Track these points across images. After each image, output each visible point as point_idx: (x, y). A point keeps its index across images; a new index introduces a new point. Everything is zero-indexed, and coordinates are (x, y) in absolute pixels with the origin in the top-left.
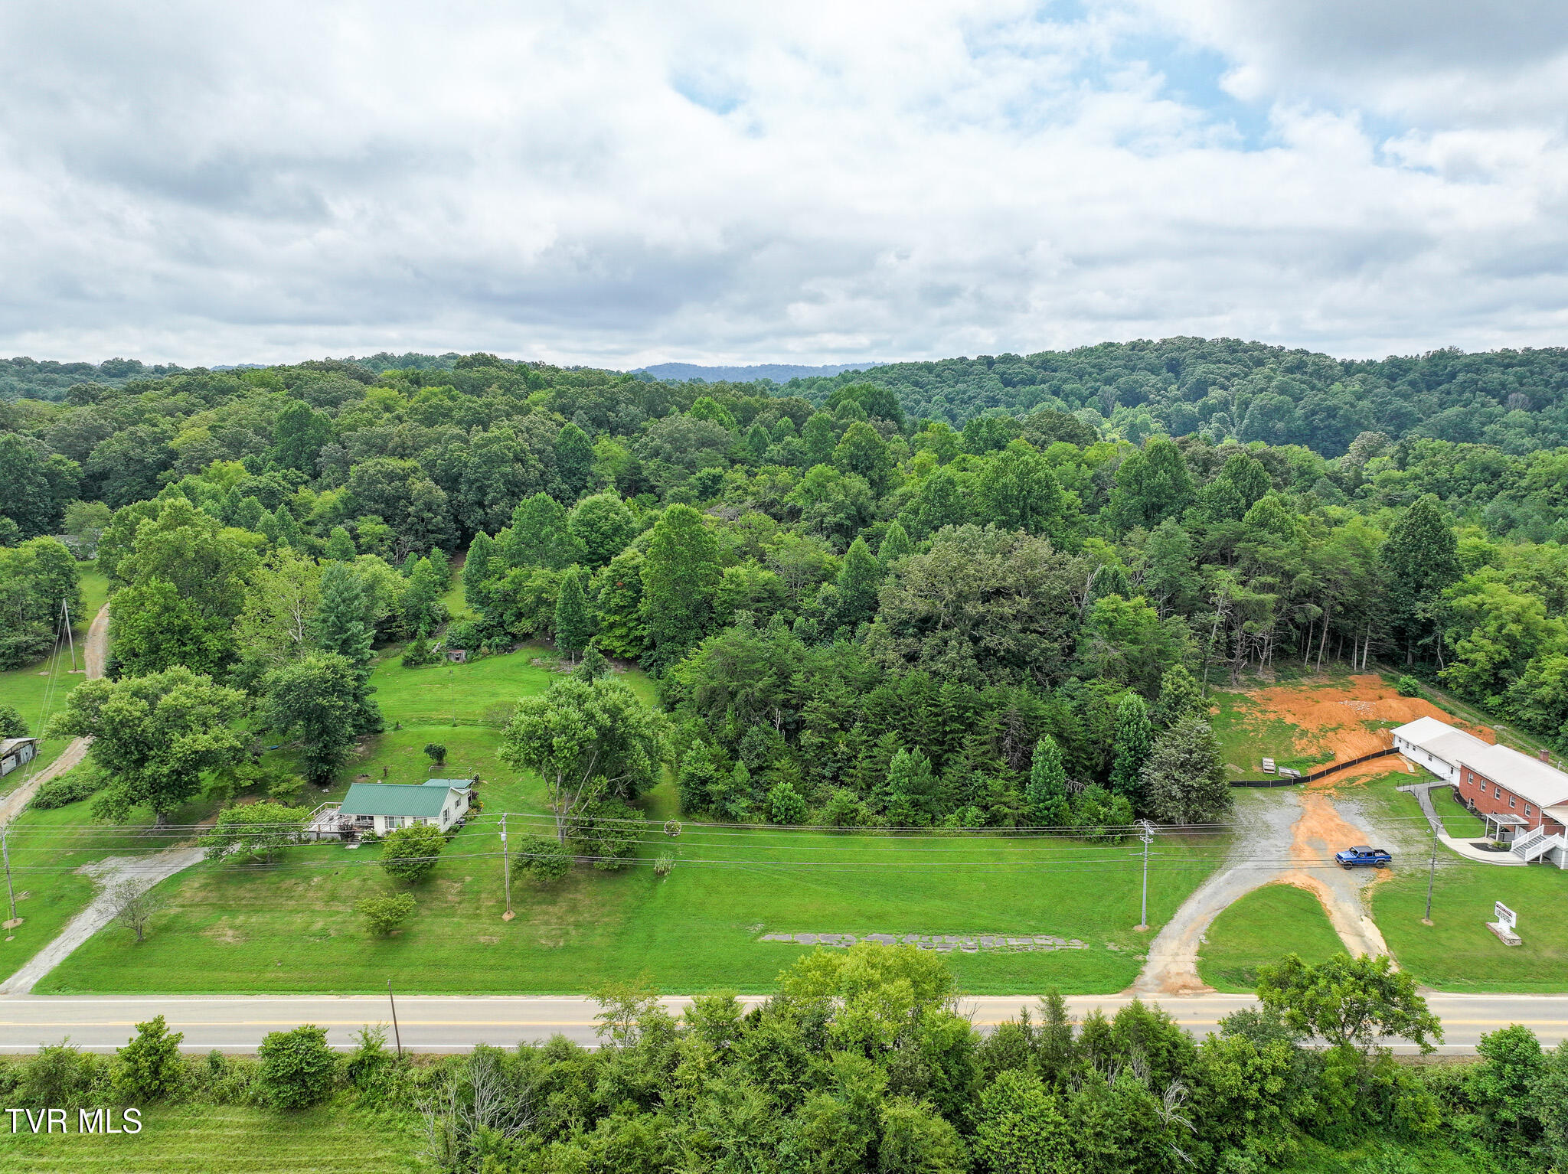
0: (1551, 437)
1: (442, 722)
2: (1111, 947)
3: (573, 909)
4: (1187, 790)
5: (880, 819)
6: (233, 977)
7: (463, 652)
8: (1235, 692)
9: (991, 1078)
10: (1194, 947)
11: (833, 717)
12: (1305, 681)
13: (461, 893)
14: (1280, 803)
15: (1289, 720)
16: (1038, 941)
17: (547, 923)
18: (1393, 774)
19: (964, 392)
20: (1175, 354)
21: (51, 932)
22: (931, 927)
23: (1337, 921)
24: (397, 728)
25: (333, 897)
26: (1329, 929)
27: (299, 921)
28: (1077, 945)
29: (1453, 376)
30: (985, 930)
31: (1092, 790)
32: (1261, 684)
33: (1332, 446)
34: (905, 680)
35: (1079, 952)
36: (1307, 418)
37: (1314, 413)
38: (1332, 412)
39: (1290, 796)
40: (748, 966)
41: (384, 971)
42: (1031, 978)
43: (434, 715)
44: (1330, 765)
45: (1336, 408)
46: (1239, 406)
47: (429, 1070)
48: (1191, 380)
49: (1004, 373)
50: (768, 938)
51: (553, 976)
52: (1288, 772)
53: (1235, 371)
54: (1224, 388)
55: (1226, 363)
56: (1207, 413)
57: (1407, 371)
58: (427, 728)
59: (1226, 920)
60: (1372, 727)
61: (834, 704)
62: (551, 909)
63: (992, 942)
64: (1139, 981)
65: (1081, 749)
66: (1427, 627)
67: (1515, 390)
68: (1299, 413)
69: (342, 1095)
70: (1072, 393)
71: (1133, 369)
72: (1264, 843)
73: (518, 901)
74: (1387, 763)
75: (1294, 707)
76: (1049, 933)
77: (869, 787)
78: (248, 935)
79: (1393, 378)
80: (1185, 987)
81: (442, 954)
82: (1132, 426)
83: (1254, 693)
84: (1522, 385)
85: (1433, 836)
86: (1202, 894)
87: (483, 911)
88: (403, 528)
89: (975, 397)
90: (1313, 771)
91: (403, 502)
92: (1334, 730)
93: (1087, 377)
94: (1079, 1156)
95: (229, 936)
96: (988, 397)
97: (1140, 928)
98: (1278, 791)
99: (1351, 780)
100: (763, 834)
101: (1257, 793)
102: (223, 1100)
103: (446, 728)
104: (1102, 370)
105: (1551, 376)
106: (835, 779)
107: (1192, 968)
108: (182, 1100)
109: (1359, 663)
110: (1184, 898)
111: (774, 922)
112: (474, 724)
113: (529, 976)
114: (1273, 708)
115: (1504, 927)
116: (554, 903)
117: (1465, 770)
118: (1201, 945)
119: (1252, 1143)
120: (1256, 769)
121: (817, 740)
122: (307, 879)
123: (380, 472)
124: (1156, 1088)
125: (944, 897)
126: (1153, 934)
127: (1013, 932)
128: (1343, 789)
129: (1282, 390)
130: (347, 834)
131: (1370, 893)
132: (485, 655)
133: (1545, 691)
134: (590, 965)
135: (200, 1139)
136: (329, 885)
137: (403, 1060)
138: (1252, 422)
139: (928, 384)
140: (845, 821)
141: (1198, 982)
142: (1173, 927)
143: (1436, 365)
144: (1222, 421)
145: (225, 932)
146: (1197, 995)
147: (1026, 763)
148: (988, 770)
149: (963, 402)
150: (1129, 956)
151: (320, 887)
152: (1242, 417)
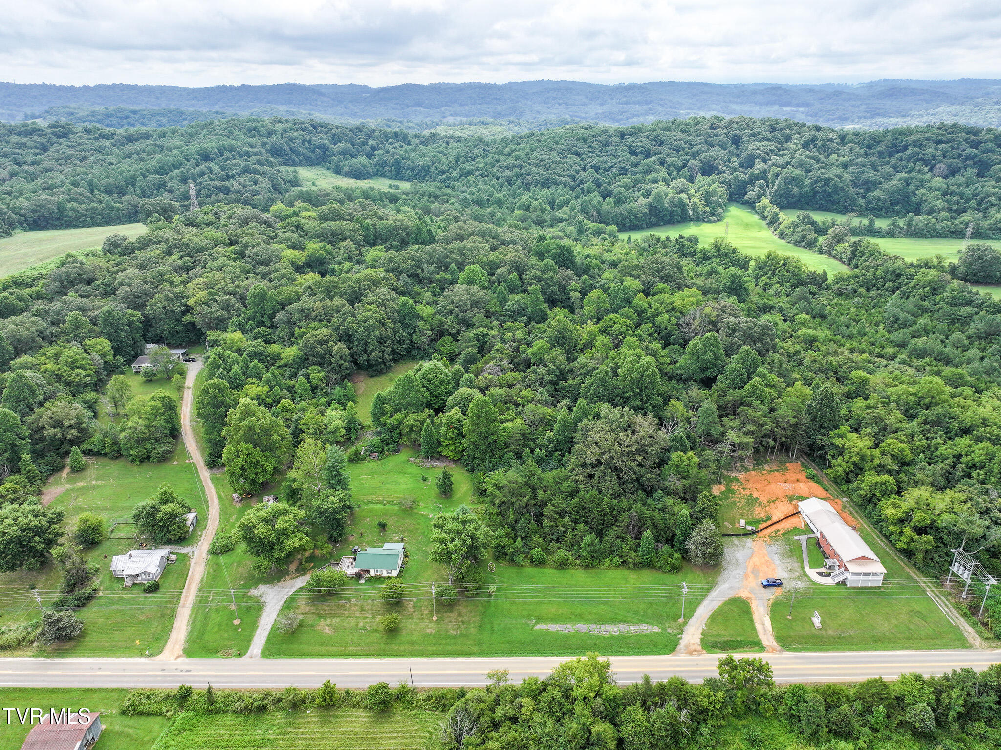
0: (955, 198)
1: (377, 502)
2: (669, 631)
3: (460, 615)
4: (704, 554)
5: (578, 562)
6: (335, 649)
7: (377, 454)
8: (733, 475)
9: (625, 709)
10: (700, 631)
11: (557, 513)
12: (766, 467)
13: (414, 607)
14: (744, 546)
15: (755, 495)
16: (642, 628)
17: (451, 622)
18: (795, 528)
19: (606, 162)
20: (737, 132)
21: (254, 626)
22: (601, 620)
23: (756, 617)
24: (359, 507)
25: (362, 610)
26: (751, 620)
27: (353, 622)
28: (656, 629)
29: (906, 148)
30: (621, 621)
31: (666, 548)
32: (746, 470)
33: (826, 203)
34: (587, 494)
35: (657, 633)
36: (812, 185)
37: (816, 182)
38: (827, 182)
39: (748, 541)
40: (532, 642)
41: (393, 646)
42: (638, 646)
43: (374, 498)
44: (769, 523)
45: (830, 179)
46: (773, 175)
47: (426, 694)
48: (745, 155)
49: (631, 146)
50: (538, 627)
51: (458, 648)
52: (749, 528)
53: (772, 147)
54: (765, 161)
55: (768, 140)
56: (753, 179)
57: (878, 143)
58: (372, 506)
59: (714, 617)
60: (790, 499)
61: (557, 507)
62: (451, 615)
63: (623, 628)
64: (678, 648)
65: (662, 530)
66: (822, 447)
67: (940, 162)
68: (808, 182)
69: (396, 705)
70: (672, 165)
71: (711, 145)
72: (734, 572)
73: (438, 611)
74: (794, 521)
75: (758, 486)
76: (646, 623)
77: (572, 545)
78: (335, 629)
79: (869, 147)
80: (695, 651)
81: (414, 638)
82: (707, 192)
83: (741, 476)
84: (944, 157)
85: (803, 568)
86: (705, 603)
87: (424, 616)
88: (329, 369)
89: (612, 167)
90: (761, 527)
91: (328, 356)
92: (773, 501)
93: (682, 152)
94: (652, 735)
95: (327, 630)
96: (620, 167)
97: (681, 621)
98: (745, 539)
99: (776, 532)
100: (530, 570)
101: (735, 540)
102: (355, 706)
103: (380, 506)
104: (691, 145)
105: (964, 151)
106: (558, 541)
107: (698, 641)
108: (340, 706)
109: (792, 455)
110: (699, 604)
111: (540, 619)
112: (393, 503)
113: (449, 648)
114: (749, 487)
115: (817, 621)
116: (451, 612)
117: (822, 534)
118: (703, 630)
119: (710, 722)
120: (737, 525)
121: (550, 524)
122: (349, 600)
123: (315, 341)
124: (680, 709)
125: (605, 604)
126: (685, 624)
127: (632, 623)
128: (772, 537)
129: (801, 165)
130: (359, 576)
131: (771, 601)
132: (387, 456)
133: (862, 492)
134: (472, 642)
135: (353, 722)
136: (359, 604)
137: (414, 690)
138: (779, 187)
139: (584, 154)
140: (563, 565)
141: (699, 648)
142: (693, 621)
143: (897, 139)
144: (760, 186)
145: (325, 627)
146: (699, 655)
147: (638, 537)
148: (623, 539)
149: (605, 170)
150: (675, 635)
151: (356, 605)
152: (773, 183)
